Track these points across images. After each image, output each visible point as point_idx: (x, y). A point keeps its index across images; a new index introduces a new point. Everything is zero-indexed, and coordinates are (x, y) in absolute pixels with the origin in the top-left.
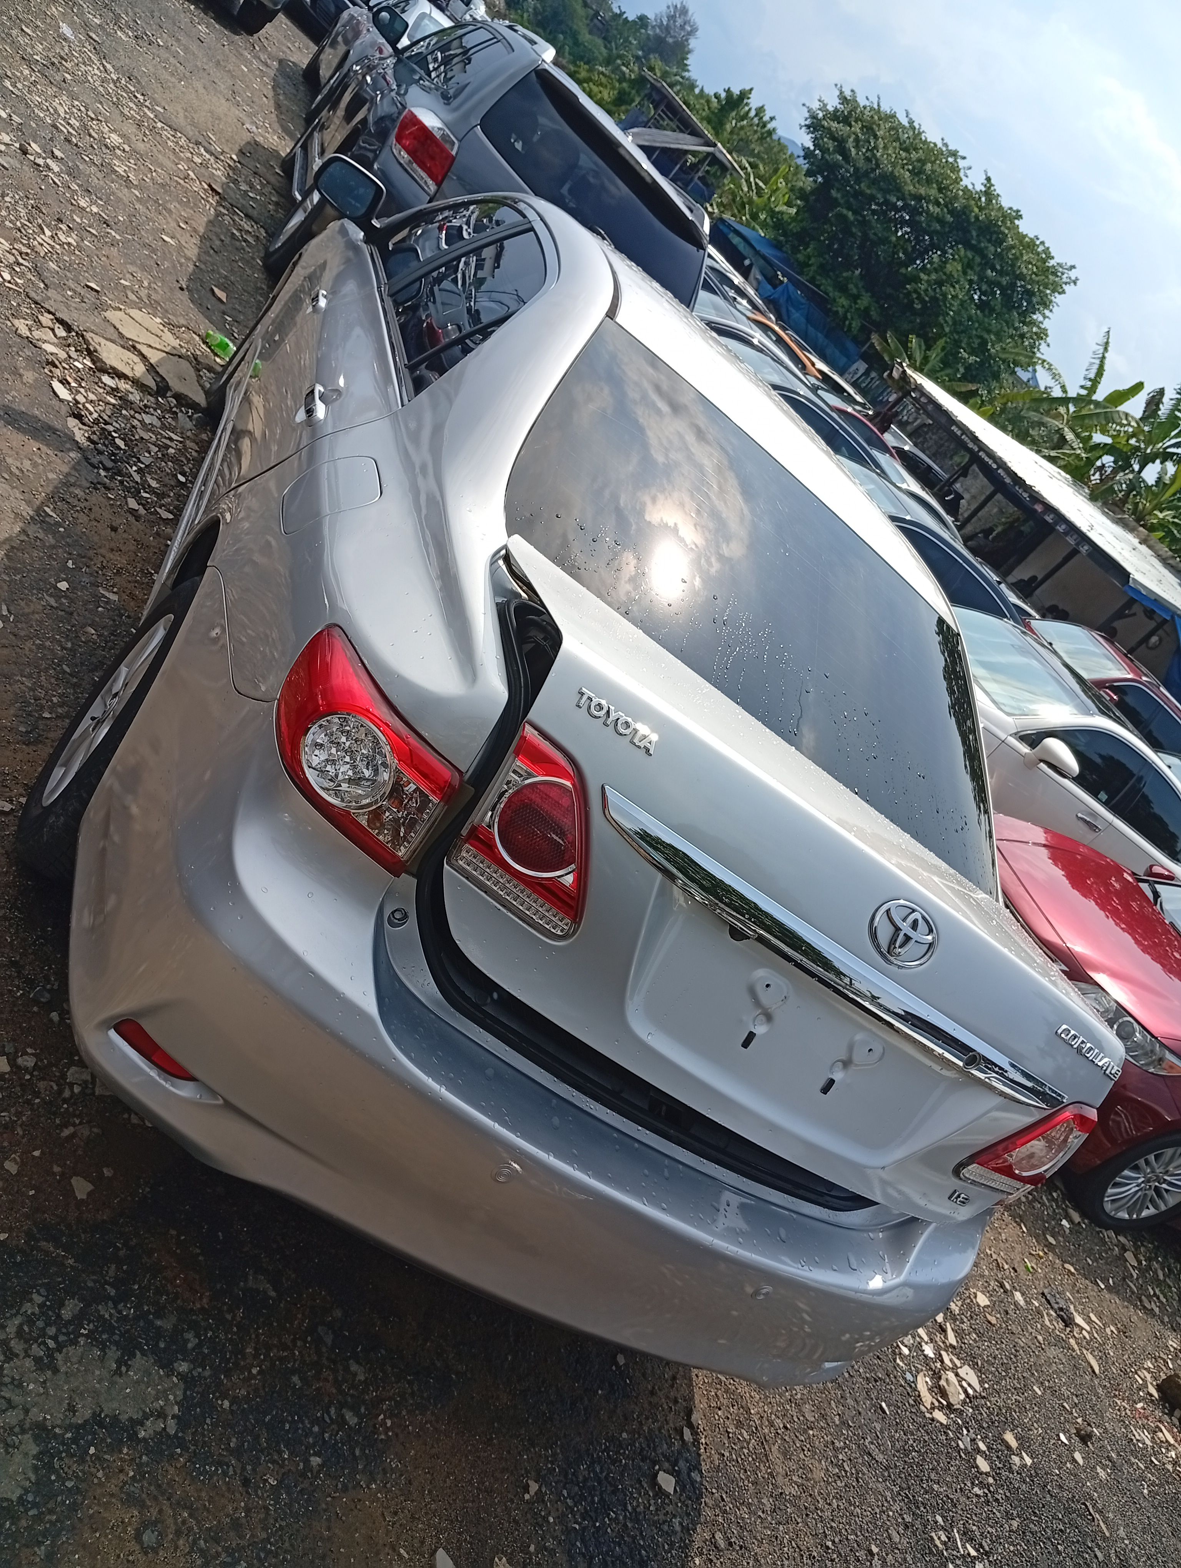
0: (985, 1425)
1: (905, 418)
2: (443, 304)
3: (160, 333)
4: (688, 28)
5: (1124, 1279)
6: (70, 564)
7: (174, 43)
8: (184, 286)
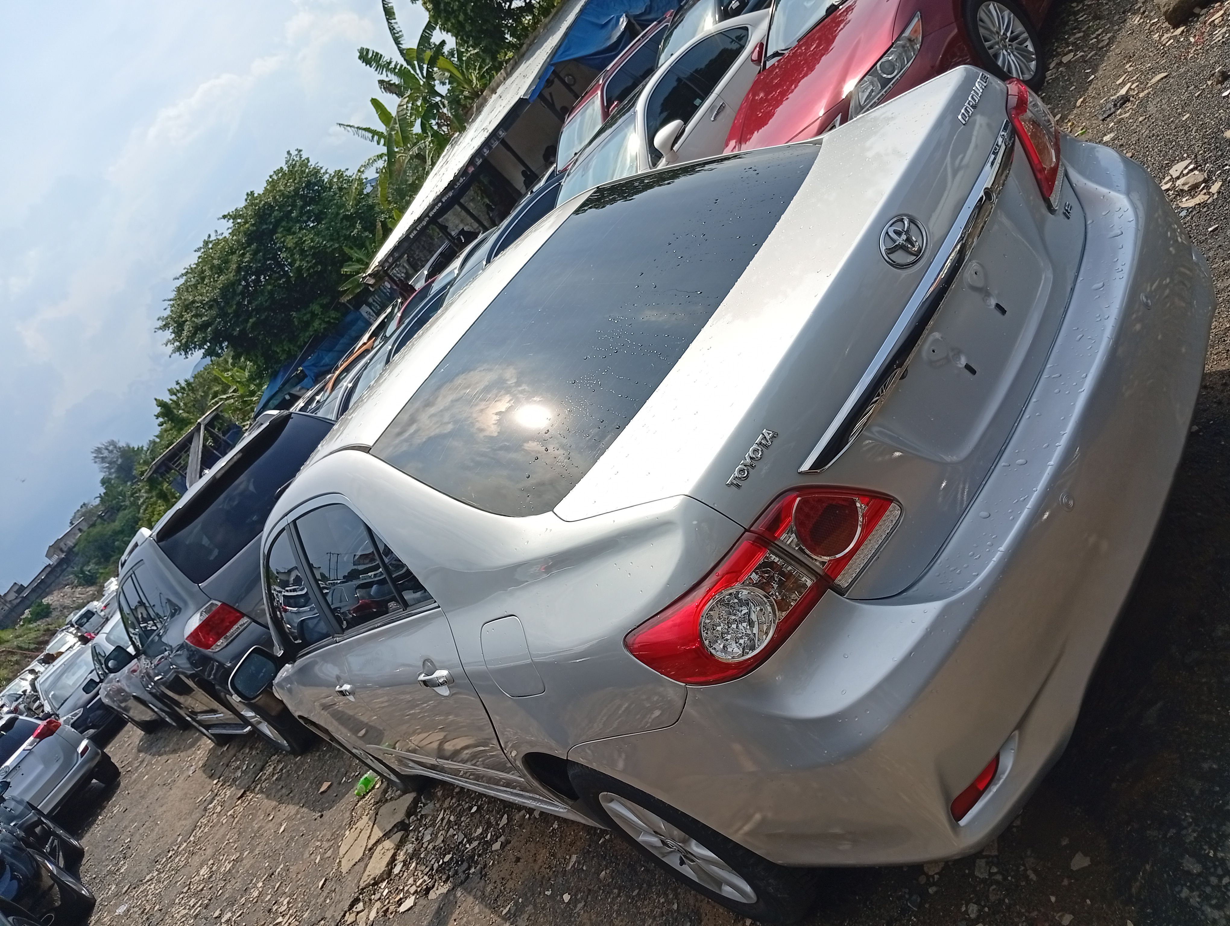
0: (1220, 153)
1: (403, 275)
2: (341, 602)
3: (358, 830)
4: (111, 448)
5: (1085, 62)
6: (548, 893)
7: (128, 830)
8: (320, 814)
